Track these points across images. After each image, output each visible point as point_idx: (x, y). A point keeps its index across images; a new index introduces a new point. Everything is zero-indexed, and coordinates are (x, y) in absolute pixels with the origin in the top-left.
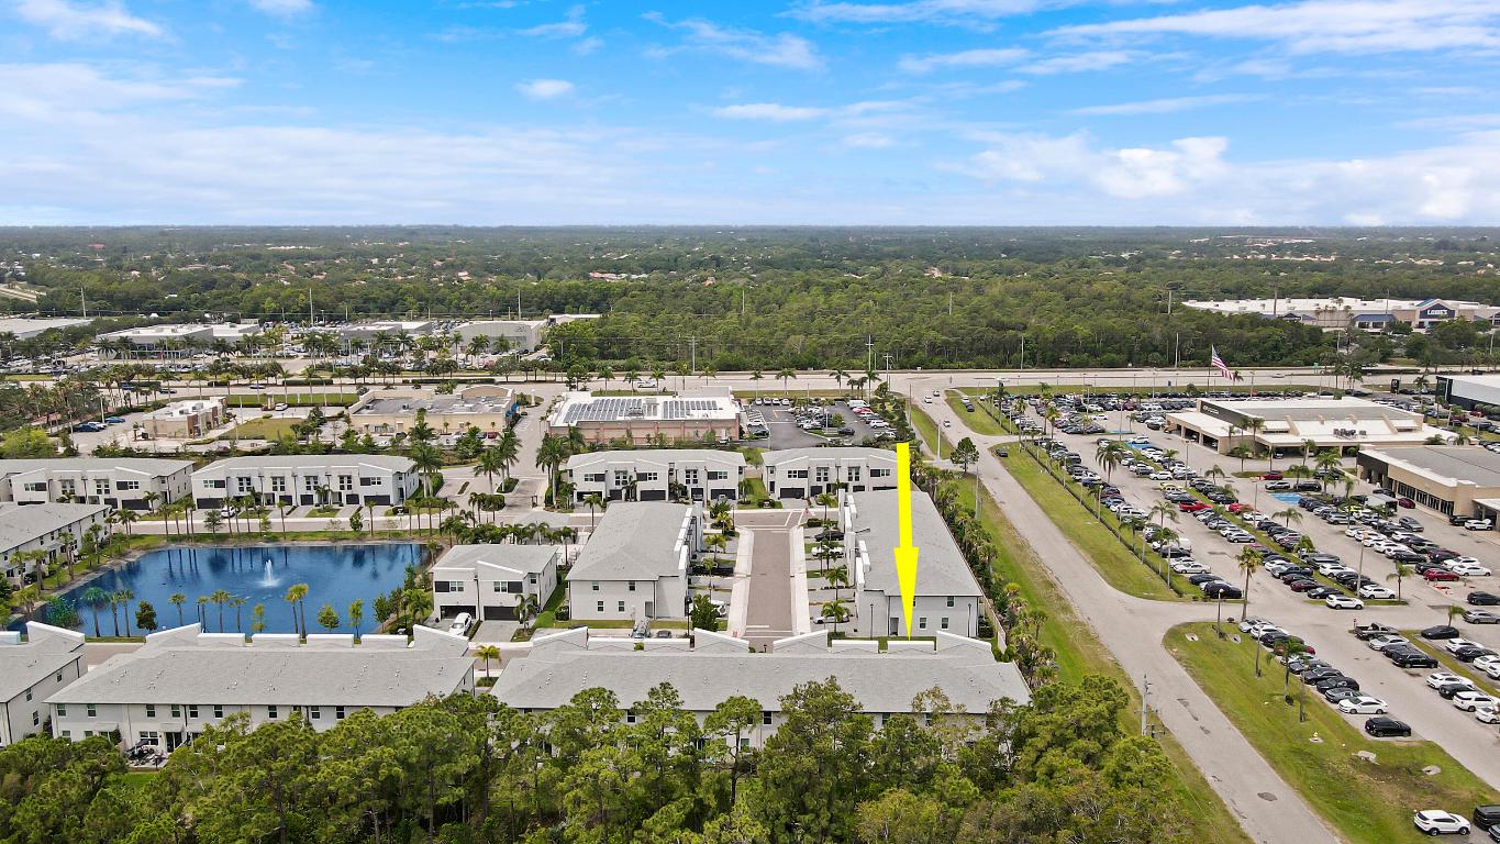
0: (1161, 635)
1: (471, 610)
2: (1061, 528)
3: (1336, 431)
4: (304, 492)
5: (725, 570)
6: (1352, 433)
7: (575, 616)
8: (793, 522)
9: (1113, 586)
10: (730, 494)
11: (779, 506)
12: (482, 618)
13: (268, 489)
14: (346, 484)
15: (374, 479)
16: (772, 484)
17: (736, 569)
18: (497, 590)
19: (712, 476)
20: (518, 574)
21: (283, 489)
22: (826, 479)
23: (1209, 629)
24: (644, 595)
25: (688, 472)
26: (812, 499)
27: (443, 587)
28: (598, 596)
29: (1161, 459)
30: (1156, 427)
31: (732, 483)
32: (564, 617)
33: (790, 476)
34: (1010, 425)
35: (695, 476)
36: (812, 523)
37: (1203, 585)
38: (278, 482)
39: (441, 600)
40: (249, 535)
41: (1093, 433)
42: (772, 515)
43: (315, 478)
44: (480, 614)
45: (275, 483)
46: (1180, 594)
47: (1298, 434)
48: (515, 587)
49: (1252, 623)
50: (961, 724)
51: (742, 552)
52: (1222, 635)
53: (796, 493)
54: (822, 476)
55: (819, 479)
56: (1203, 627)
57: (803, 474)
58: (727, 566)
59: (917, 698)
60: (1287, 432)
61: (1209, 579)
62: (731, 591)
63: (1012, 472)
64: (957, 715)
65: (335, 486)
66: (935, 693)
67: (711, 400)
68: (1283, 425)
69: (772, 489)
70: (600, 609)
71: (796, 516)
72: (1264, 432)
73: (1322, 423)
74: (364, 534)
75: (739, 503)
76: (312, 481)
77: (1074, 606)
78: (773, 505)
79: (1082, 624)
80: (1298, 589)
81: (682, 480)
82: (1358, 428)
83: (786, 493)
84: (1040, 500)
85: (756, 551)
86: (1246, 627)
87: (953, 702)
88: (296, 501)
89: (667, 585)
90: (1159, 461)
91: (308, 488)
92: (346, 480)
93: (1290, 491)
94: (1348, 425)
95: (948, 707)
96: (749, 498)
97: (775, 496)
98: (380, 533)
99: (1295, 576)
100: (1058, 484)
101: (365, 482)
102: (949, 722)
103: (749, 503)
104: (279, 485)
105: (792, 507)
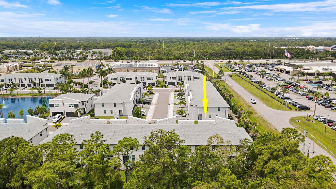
0: (288, 120)
1: (62, 113)
2: (250, 92)
3: (323, 69)
4: (29, 83)
5: (149, 103)
6: (328, 69)
7: (97, 115)
8: (171, 91)
9: (269, 107)
10: (154, 84)
11: (168, 87)
12: (66, 116)
13: (17, 82)
14: (41, 81)
15: (49, 79)
16: (166, 81)
17: (152, 103)
18: (70, 106)
19: (148, 79)
20: (76, 101)
21: (22, 82)
22: (181, 80)
23: (303, 119)
24: (119, 108)
25: (141, 78)
26: (177, 86)
27: (52, 106)
28: (104, 109)
29: (275, 76)
30: (272, 70)
31: (154, 81)
32: (93, 116)
33: (171, 79)
34: (232, 70)
35: (143, 79)
36: (176, 91)
37: (297, 106)
38: (21, 80)
39: (52, 110)
40: (7, 94)
41: (255, 71)
42: (165, 89)
43: (32, 79)
44: (65, 115)
45: (20, 81)
46: (291, 109)
47: (313, 70)
48: (76, 106)
49: (318, 117)
50: (229, 149)
51: (155, 99)
52: (309, 120)
53: (173, 84)
55: (179, 80)
56: (301, 118)
57: (175, 78)
58: (149, 101)
59: (210, 138)
60: (309, 69)
61: (299, 104)
62: (149, 108)
63: (234, 80)
64: (227, 146)
65: (37, 82)
66: (217, 137)
67: (152, 64)
68: (308, 67)
69: (166, 83)
70: (105, 113)
71: (172, 90)
72: (303, 69)
73: (319, 67)
74: (42, 94)
75: (156, 86)
76: (31, 80)
77: (258, 112)
78: (166, 87)
79: (261, 117)
80: (327, 107)
81: (139, 80)
82: (329, 68)
83: (170, 84)
84: (242, 86)
85: (159, 98)
86: (316, 118)
87: (225, 140)
88: (26, 86)
89: (126, 105)
90: (274, 77)
91: (30, 82)
92: (41, 80)
93: (314, 83)
94: (327, 68)
95: (223, 142)
96: (159, 85)
97: (167, 85)
98: (47, 94)
99: (325, 104)
100: (247, 82)
101: (46, 80)
102: (224, 149)
103: (159, 86)
104: (21, 81)
105: (171, 87)
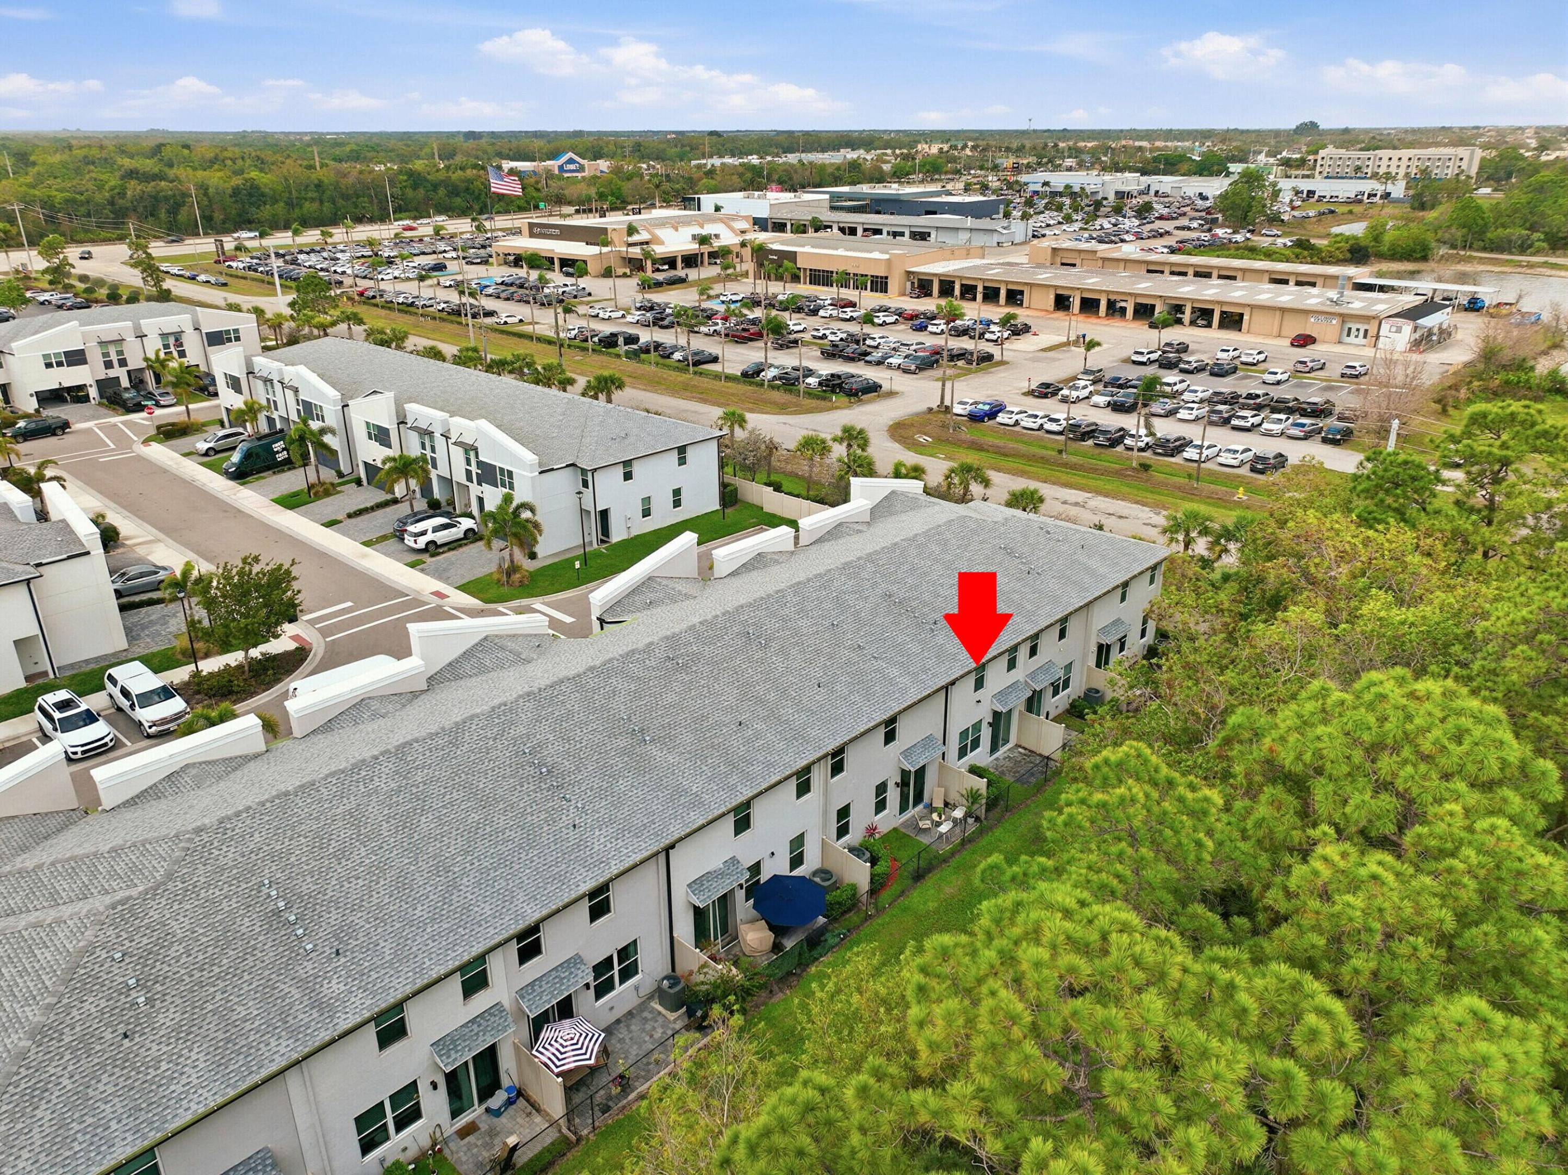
3: (694, 237)
6: (709, 237)
8: (122, 439)
22: (123, 363)
33: (50, 366)
47: (663, 243)
54: (114, 358)
55: (108, 365)
57: (76, 358)
60: (648, 243)
69: (7, 399)
71: (112, 431)
72: (629, 245)
73: (676, 230)
